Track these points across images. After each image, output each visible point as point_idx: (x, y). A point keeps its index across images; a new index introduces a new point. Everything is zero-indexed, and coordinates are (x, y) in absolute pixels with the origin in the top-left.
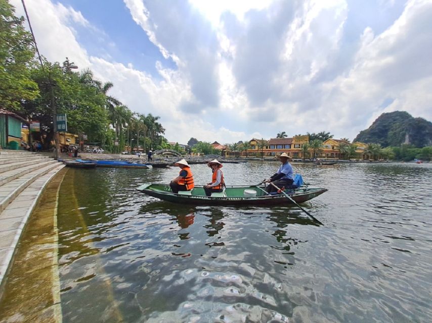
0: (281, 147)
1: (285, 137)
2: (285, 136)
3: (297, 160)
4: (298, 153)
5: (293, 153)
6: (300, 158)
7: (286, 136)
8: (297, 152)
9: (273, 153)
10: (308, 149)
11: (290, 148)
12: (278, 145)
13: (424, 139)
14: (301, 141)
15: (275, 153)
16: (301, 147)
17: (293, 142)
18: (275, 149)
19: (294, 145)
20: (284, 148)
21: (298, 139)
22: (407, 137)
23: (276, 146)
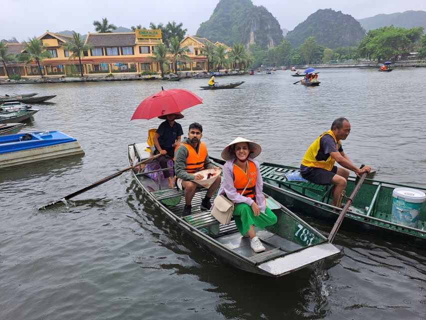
0: (115, 50)
2: (110, 27)
4: (149, 63)
5: (142, 64)
6: (155, 74)
8: (147, 61)
10: (167, 56)
11: (133, 54)
12: (108, 49)
13: (266, 38)
14: (150, 40)
15: (109, 65)
16: (151, 52)
17: (137, 41)
18: (105, 57)
19: (140, 47)
20: (122, 54)
21: (145, 36)
22: (252, 34)
23: (104, 49)
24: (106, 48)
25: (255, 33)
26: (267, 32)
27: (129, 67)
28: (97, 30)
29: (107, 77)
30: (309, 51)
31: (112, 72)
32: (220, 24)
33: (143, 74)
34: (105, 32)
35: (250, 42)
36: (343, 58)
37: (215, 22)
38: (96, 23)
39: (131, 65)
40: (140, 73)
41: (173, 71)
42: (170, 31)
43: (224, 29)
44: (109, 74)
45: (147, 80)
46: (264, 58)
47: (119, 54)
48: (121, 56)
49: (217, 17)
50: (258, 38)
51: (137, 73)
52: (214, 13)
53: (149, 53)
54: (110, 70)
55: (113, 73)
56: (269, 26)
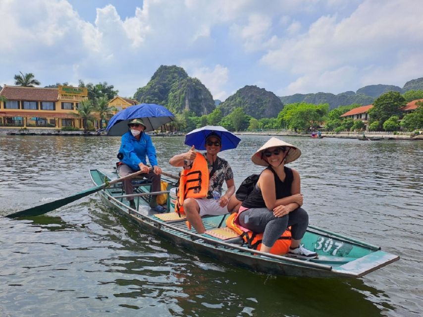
0: (34, 105)
1: (36, 86)
2: (33, 82)
3: (69, 133)
4: (71, 120)
5: (62, 119)
6: (77, 130)
7: (37, 84)
8: (70, 117)
9: (17, 119)
10: (92, 113)
11: (54, 109)
12: (25, 102)
13: (200, 106)
14: (74, 97)
15: (24, 119)
16: (75, 108)
17: (59, 97)
18: (21, 110)
19: (62, 104)
20: (41, 109)
21: (68, 93)
22: (187, 102)
23: (21, 103)
24: (23, 101)
25: (190, 101)
26: (200, 101)
27: (49, 122)
28: (17, 83)
29: (20, 131)
30: (238, 119)
31: (27, 126)
32: (156, 90)
33: (63, 130)
34: (26, 86)
35: (185, 108)
36: (266, 128)
37: (152, 87)
38: (17, 78)
39: (51, 120)
40: (60, 128)
41: (98, 128)
42: (101, 92)
43: (161, 95)
44: (23, 128)
45: (66, 135)
46: (197, 124)
47: (37, 109)
48: (40, 111)
49: (154, 84)
50: (193, 105)
51: (57, 128)
52: (151, 80)
53: (73, 109)
54: (25, 123)
55: (27, 128)
56: (203, 97)
